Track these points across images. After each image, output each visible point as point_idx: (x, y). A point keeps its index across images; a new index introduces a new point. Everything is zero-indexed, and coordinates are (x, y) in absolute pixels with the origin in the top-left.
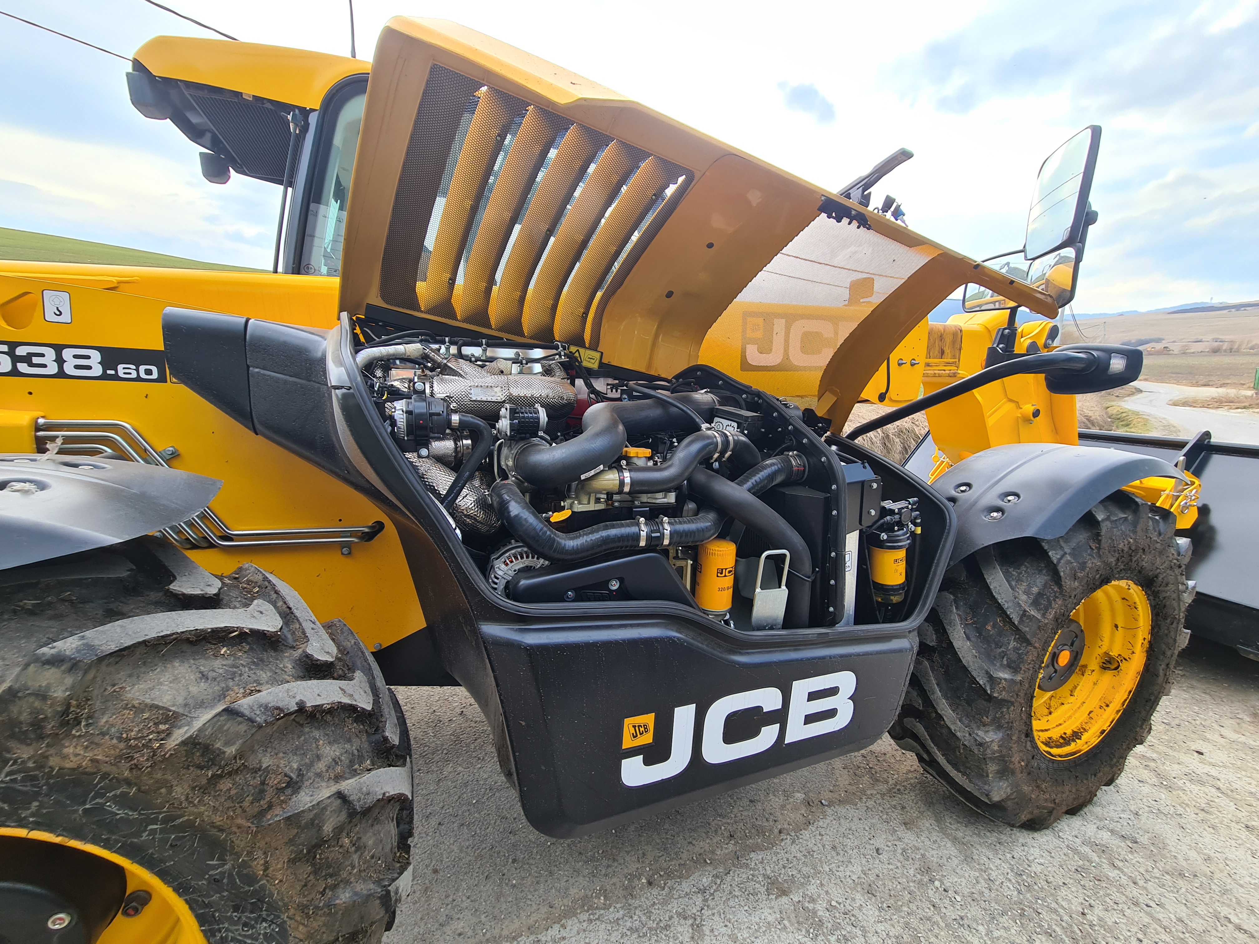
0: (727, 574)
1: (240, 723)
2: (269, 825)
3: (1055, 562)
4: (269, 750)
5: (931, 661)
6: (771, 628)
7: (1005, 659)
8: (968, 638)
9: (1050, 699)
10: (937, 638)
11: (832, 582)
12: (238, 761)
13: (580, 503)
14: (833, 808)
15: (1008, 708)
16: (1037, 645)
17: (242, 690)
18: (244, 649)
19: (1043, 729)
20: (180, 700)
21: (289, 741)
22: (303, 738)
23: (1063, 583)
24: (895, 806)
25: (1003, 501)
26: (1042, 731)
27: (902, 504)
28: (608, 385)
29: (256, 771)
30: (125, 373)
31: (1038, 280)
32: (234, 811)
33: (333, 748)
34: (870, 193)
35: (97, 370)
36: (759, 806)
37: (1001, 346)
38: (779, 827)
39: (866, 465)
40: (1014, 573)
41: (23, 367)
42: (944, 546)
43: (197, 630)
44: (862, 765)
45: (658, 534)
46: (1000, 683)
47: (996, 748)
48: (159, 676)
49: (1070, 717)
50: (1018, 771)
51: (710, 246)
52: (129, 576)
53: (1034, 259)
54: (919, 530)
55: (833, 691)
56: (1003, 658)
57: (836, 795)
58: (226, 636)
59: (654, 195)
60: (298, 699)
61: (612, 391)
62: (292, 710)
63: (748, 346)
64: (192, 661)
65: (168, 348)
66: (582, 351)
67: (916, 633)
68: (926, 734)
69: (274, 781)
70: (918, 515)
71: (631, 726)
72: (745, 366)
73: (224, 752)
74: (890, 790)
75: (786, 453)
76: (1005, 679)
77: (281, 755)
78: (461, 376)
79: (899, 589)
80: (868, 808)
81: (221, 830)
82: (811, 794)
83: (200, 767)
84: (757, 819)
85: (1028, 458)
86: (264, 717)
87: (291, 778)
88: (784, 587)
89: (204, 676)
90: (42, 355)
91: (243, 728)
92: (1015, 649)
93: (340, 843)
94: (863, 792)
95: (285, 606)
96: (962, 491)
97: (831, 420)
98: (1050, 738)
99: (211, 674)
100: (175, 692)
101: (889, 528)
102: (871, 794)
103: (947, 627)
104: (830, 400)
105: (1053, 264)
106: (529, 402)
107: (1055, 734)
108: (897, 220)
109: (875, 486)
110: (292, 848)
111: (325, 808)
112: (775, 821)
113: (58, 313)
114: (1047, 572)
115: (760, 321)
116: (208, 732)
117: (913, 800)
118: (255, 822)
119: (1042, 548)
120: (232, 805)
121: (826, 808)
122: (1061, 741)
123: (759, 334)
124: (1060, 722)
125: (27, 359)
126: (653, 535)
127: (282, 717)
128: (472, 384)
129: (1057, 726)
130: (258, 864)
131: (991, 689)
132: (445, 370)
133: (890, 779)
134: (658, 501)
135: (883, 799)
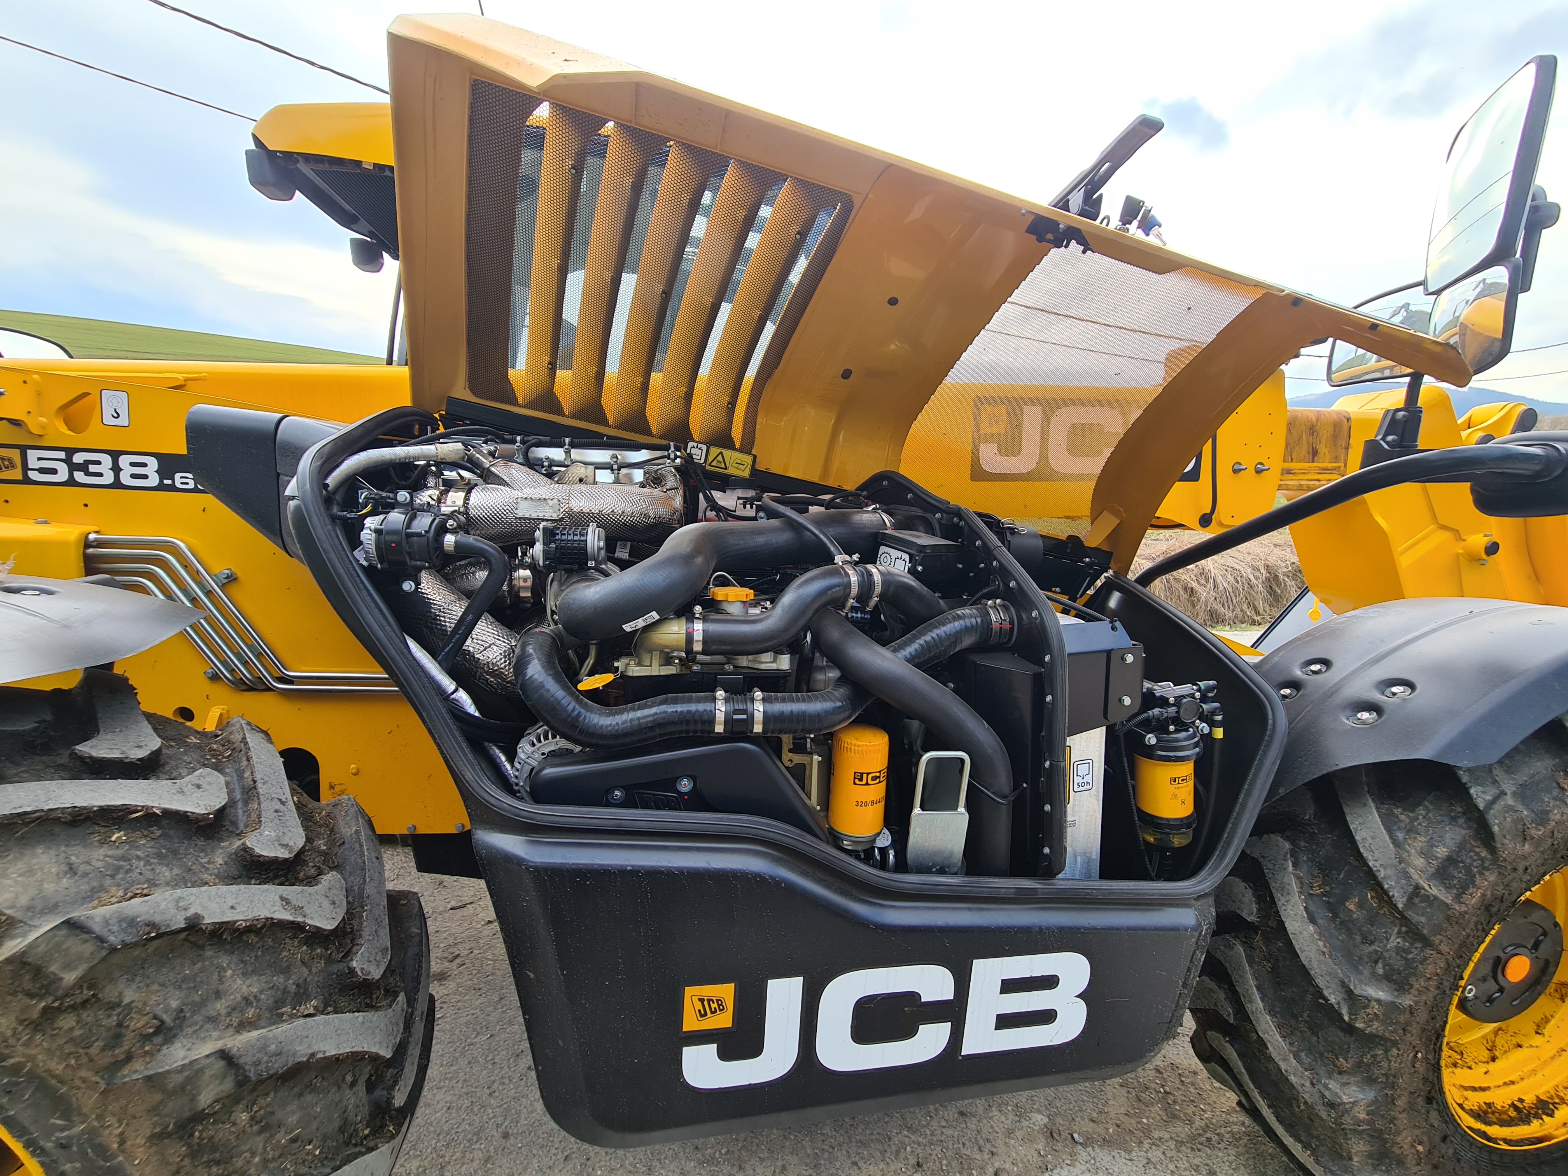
0: (870, 782)
1: (86, 941)
2: (124, 1083)
3: (1481, 806)
4: (138, 979)
5: (1249, 946)
6: (942, 871)
7: (1380, 965)
8: (1312, 920)
9: (1496, 1032)
10: (1259, 910)
11: (1047, 808)
12: (85, 992)
13: (639, 664)
14: (1090, 1149)
15: (1386, 1051)
16: (1444, 948)
17: (121, 893)
18: (152, 836)
19: (1477, 1086)
20: (24, 901)
21: (174, 968)
22: (199, 965)
23: (1499, 846)
24: (1198, 1166)
25: (1383, 693)
26: (1474, 1089)
27: (1186, 689)
28: (739, 498)
29: (112, 1006)
30: (182, 483)
31: (1446, 328)
32: (78, 1058)
33: (248, 982)
34: (1101, 196)
35: (154, 480)
36: (972, 1124)
37: (1390, 438)
38: (997, 1165)
39: (1118, 624)
40: (1403, 817)
41: (79, 476)
42: (1261, 762)
43: (75, 807)
44: (1153, 1085)
45: (745, 717)
46: (1367, 1007)
47: (1362, 1116)
48: (6, 866)
49: (1534, 1072)
50: (1410, 1160)
51: (893, 302)
52: (35, 729)
53: (1438, 292)
54: (1219, 733)
55: (1049, 982)
56: (1376, 962)
57: (1100, 1129)
58: (123, 817)
59: (798, 233)
60: (189, 913)
61: (745, 507)
62: (173, 928)
63: (982, 447)
64: (63, 848)
65: (192, 452)
66: (727, 453)
67: (1211, 900)
68: (1240, 1064)
69: (137, 1023)
70: (1216, 708)
71: (695, 999)
72: (978, 474)
73: (61, 979)
74: (1193, 1138)
75: (984, 601)
76: (1378, 1001)
77: (155, 987)
78: (508, 485)
79: (1181, 826)
80: (1149, 1161)
81: (62, 1082)
82: (1059, 1120)
83: (31, 996)
84: (964, 1145)
85: (1440, 623)
86: (120, 937)
87: (163, 1022)
88: (962, 809)
89: (72, 869)
90: (98, 463)
91: (88, 948)
92: (1399, 950)
93: (232, 1119)
94: (1147, 1131)
95: (250, 779)
96: (1314, 672)
97: (1111, 554)
98: (1489, 1105)
99: (83, 868)
100: (20, 889)
101: (1160, 727)
102: (1160, 1139)
103: (1277, 895)
104: (1109, 523)
105: (1472, 298)
106: (579, 521)
107: (1501, 1098)
108: (1147, 235)
109: (1130, 658)
110: (156, 1118)
111: (201, 1071)
112: (993, 1153)
113: (116, 415)
114: (1465, 822)
115: (1003, 410)
116: (42, 948)
117: (1231, 1163)
118: (106, 1077)
119: (1458, 779)
120: (73, 1050)
121: (1080, 1147)
122: (1513, 1113)
123: (1000, 429)
124: (1511, 1079)
125: (84, 467)
126: (735, 717)
127: (154, 938)
128: (520, 495)
129: (1505, 1084)
130: (111, 1134)
131: (1350, 1014)
132: (487, 477)
133: (1197, 1118)
134: (763, 666)
135: (1179, 1151)
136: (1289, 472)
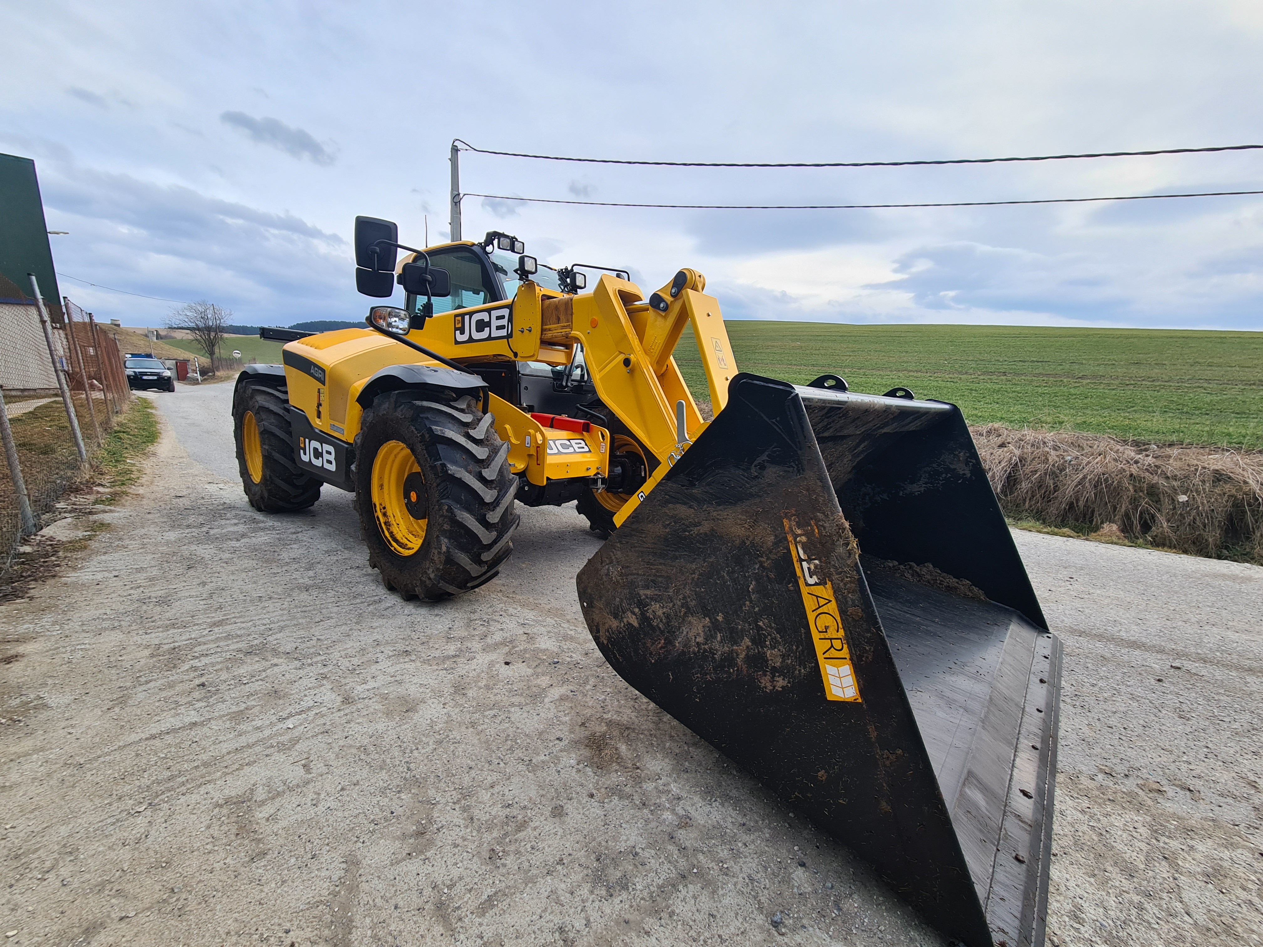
136: (550, 330)
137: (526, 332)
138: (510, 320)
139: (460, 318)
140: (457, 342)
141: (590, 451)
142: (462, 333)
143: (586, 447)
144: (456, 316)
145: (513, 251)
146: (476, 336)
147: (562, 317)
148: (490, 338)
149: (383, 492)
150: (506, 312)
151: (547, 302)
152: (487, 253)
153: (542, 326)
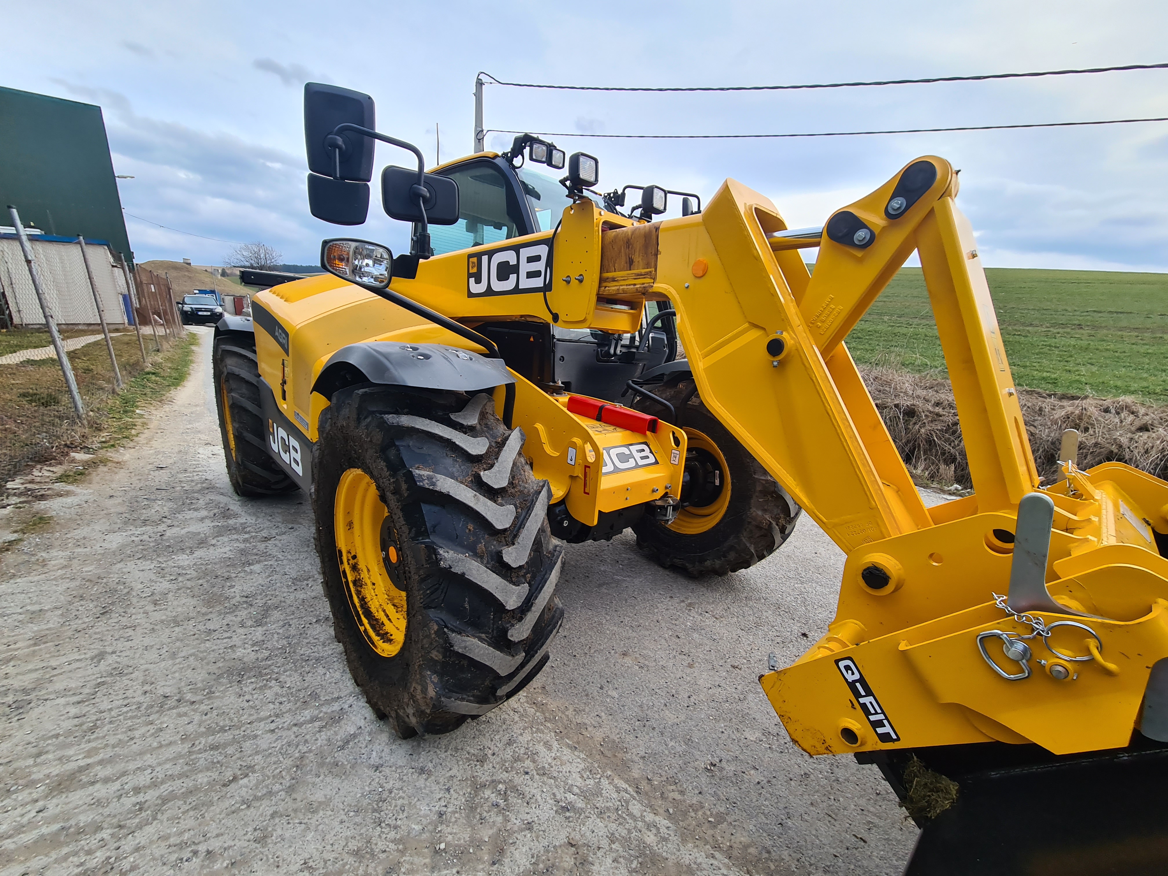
136: (614, 280)
137: (574, 282)
138: (549, 263)
139: (475, 260)
140: (470, 295)
141: (657, 462)
142: (478, 281)
143: (650, 455)
144: (470, 256)
145: (550, 163)
146: (498, 286)
147: (638, 258)
148: (516, 290)
149: (352, 533)
150: (543, 250)
151: (612, 233)
152: (515, 168)
153: (601, 273)
